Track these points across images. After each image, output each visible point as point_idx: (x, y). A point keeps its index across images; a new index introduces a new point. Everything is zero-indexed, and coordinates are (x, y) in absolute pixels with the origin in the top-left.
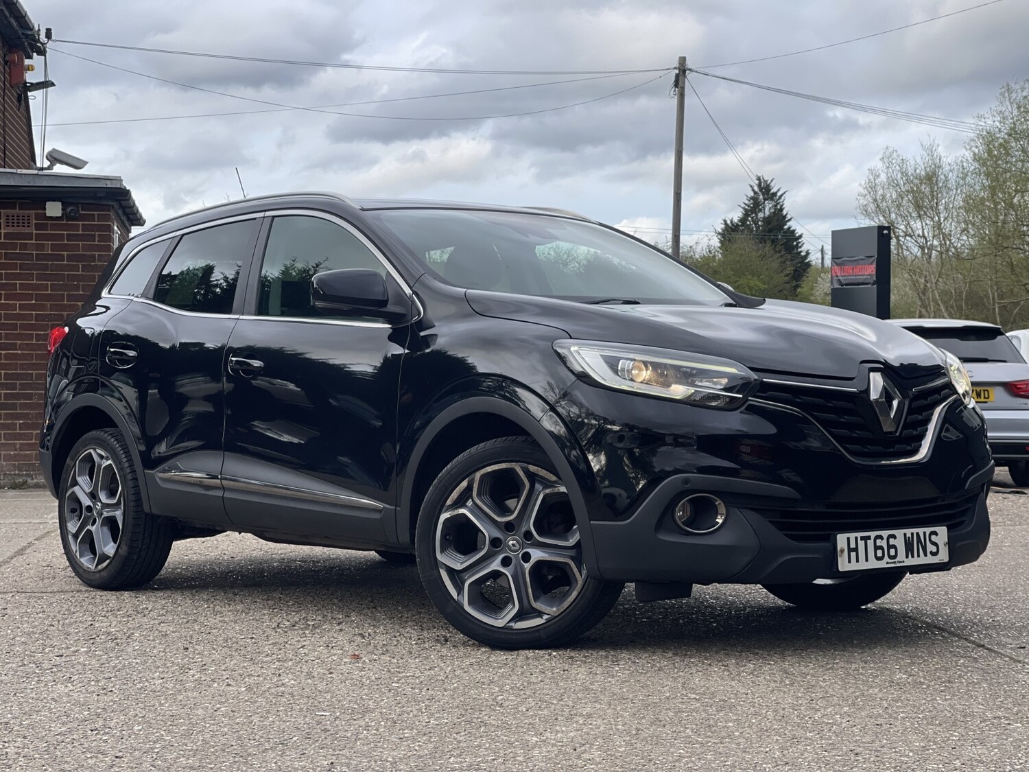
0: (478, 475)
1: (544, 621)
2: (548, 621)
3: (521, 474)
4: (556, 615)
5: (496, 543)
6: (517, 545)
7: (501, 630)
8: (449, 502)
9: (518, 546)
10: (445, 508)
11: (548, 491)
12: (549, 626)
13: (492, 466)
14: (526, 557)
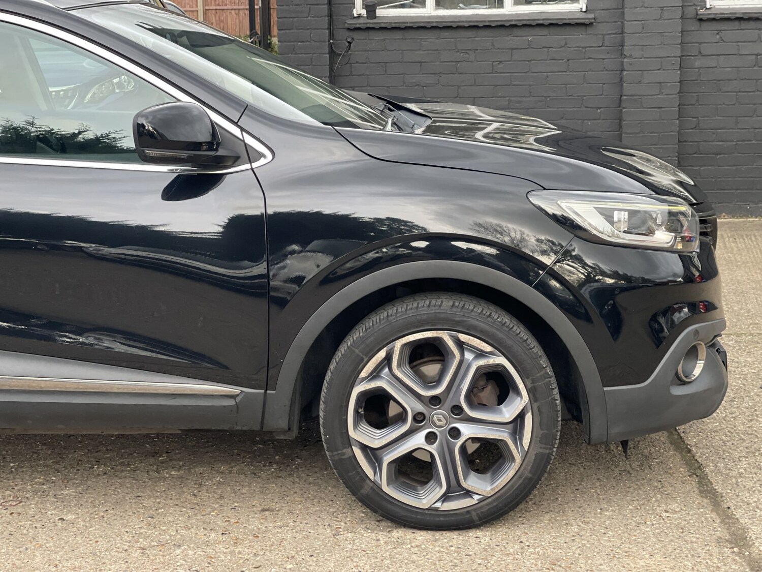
0: (399, 344)
1: (477, 502)
2: (480, 501)
3: (450, 343)
4: (490, 495)
5: (419, 418)
6: (442, 419)
7: (426, 512)
8: (363, 374)
9: (444, 422)
10: (358, 381)
11: (482, 362)
12: (481, 507)
13: (415, 335)
14: (455, 433)
